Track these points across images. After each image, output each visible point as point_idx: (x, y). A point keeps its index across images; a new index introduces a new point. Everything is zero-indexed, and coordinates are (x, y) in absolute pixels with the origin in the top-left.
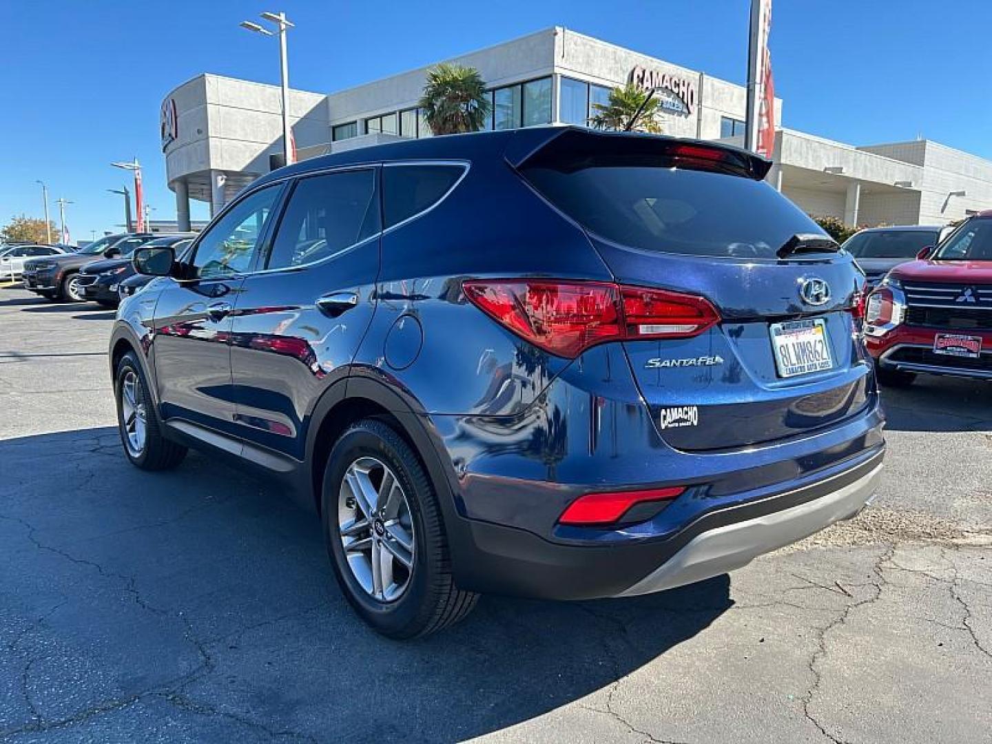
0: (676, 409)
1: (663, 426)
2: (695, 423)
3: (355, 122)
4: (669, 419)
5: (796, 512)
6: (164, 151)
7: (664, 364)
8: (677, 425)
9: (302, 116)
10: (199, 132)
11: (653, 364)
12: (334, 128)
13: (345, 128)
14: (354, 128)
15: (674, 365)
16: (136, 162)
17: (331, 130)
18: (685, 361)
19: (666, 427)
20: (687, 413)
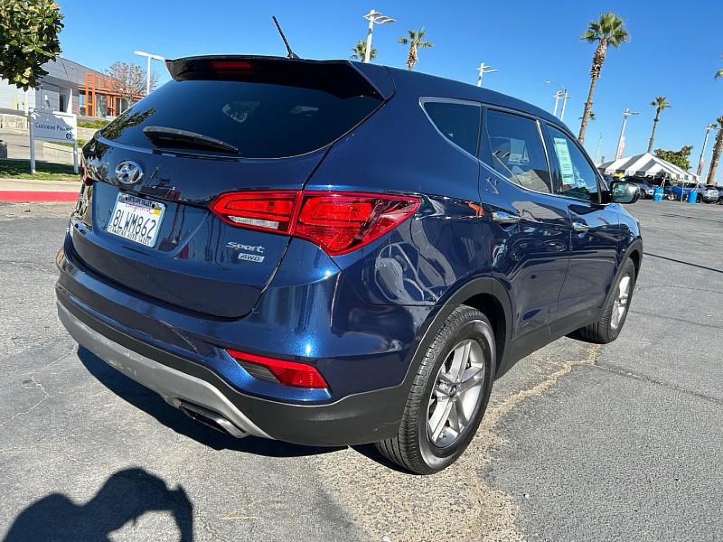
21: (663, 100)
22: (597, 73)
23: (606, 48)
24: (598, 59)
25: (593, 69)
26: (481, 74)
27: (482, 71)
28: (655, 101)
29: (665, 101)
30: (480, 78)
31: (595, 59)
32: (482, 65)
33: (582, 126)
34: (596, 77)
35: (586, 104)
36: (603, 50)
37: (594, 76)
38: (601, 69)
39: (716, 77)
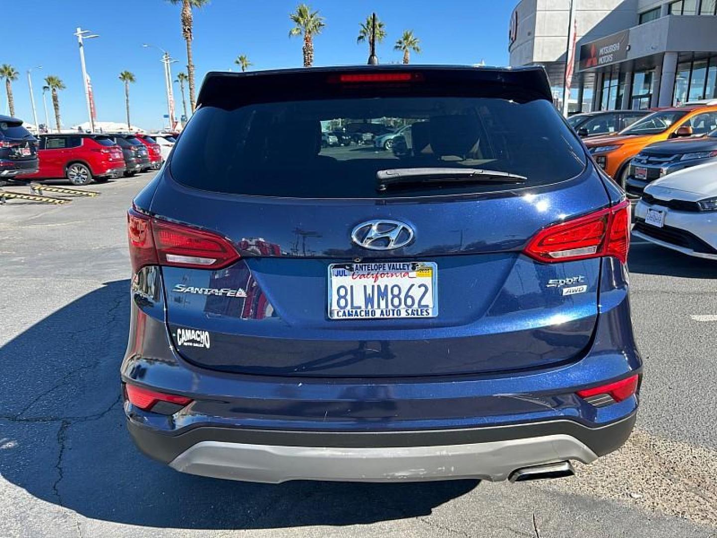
0: (189, 331)
1: (180, 344)
2: (208, 346)
3: (660, 7)
4: (184, 338)
5: (349, 454)
6: (509, 51)
7: (188, 290)
8: (191, 344)
9: (613, 9)
10: (529, 34)
11: (180, 289)
12: (641, 15)
13: (652, 13)
14: (659, 12)
15: (197, 291)
16: (483, 62)
17: (639, 16)
18: (207, 290)
19: (182, 344)
20: (199, 336)
21: (245, 58)
22: (189, 34)
23: (190, 9)
24: (186, 21)
25: (185, 31)
26: (80, 40)
27: (80, 37)
28: (238, 60)
29: (247, 59)
30: (81, 45)
31: (183, 21)
32: (79, 30)
33: (191, 89)
34: (189, 39)
35: (188, 67)
36: (189, 11)
37: (187, 38)
38: (192, 30)
39: (289, 36)
